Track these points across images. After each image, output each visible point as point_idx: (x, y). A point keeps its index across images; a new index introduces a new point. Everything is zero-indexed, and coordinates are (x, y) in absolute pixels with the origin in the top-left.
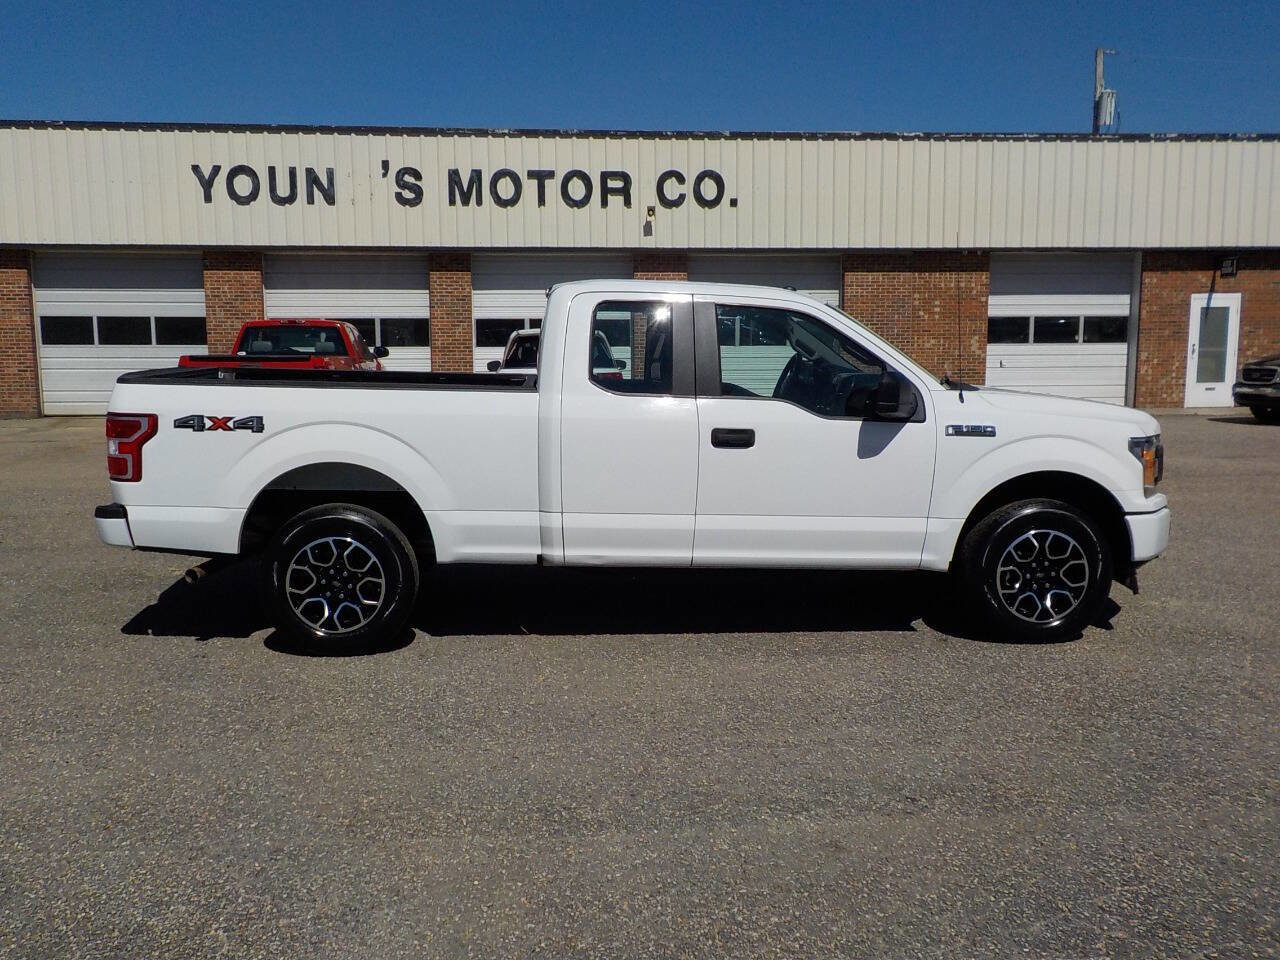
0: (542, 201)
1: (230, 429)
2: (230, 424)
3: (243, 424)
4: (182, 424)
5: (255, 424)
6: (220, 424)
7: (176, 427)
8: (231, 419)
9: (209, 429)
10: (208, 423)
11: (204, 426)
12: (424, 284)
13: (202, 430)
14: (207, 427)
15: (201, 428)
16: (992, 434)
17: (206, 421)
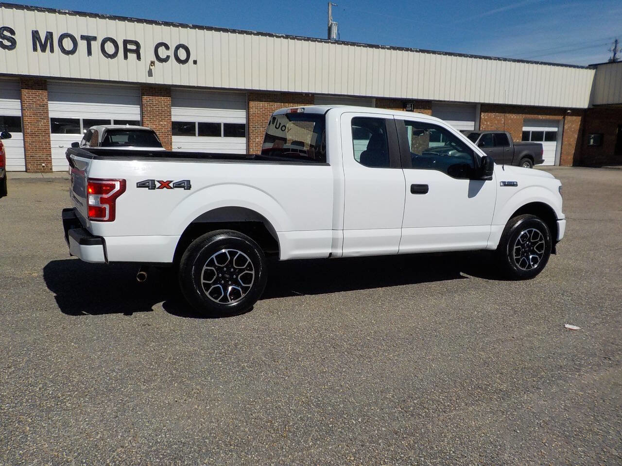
0: (89, 53)
1: (171, 188)
2: (171, 185)
3: (179, 185)
4: (141, 185)
5: (185, 185)
6: (165, 185)
7: (138, 187)
8: (171, 182)
9: (158, 188)
10: (158, 185)
11: (155, 187)
12: (18, 96)
13: (154, 189)
14: (157, 187)
15: (154, 187)
16: (516, 185)
17: (156, 183)
